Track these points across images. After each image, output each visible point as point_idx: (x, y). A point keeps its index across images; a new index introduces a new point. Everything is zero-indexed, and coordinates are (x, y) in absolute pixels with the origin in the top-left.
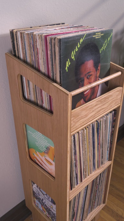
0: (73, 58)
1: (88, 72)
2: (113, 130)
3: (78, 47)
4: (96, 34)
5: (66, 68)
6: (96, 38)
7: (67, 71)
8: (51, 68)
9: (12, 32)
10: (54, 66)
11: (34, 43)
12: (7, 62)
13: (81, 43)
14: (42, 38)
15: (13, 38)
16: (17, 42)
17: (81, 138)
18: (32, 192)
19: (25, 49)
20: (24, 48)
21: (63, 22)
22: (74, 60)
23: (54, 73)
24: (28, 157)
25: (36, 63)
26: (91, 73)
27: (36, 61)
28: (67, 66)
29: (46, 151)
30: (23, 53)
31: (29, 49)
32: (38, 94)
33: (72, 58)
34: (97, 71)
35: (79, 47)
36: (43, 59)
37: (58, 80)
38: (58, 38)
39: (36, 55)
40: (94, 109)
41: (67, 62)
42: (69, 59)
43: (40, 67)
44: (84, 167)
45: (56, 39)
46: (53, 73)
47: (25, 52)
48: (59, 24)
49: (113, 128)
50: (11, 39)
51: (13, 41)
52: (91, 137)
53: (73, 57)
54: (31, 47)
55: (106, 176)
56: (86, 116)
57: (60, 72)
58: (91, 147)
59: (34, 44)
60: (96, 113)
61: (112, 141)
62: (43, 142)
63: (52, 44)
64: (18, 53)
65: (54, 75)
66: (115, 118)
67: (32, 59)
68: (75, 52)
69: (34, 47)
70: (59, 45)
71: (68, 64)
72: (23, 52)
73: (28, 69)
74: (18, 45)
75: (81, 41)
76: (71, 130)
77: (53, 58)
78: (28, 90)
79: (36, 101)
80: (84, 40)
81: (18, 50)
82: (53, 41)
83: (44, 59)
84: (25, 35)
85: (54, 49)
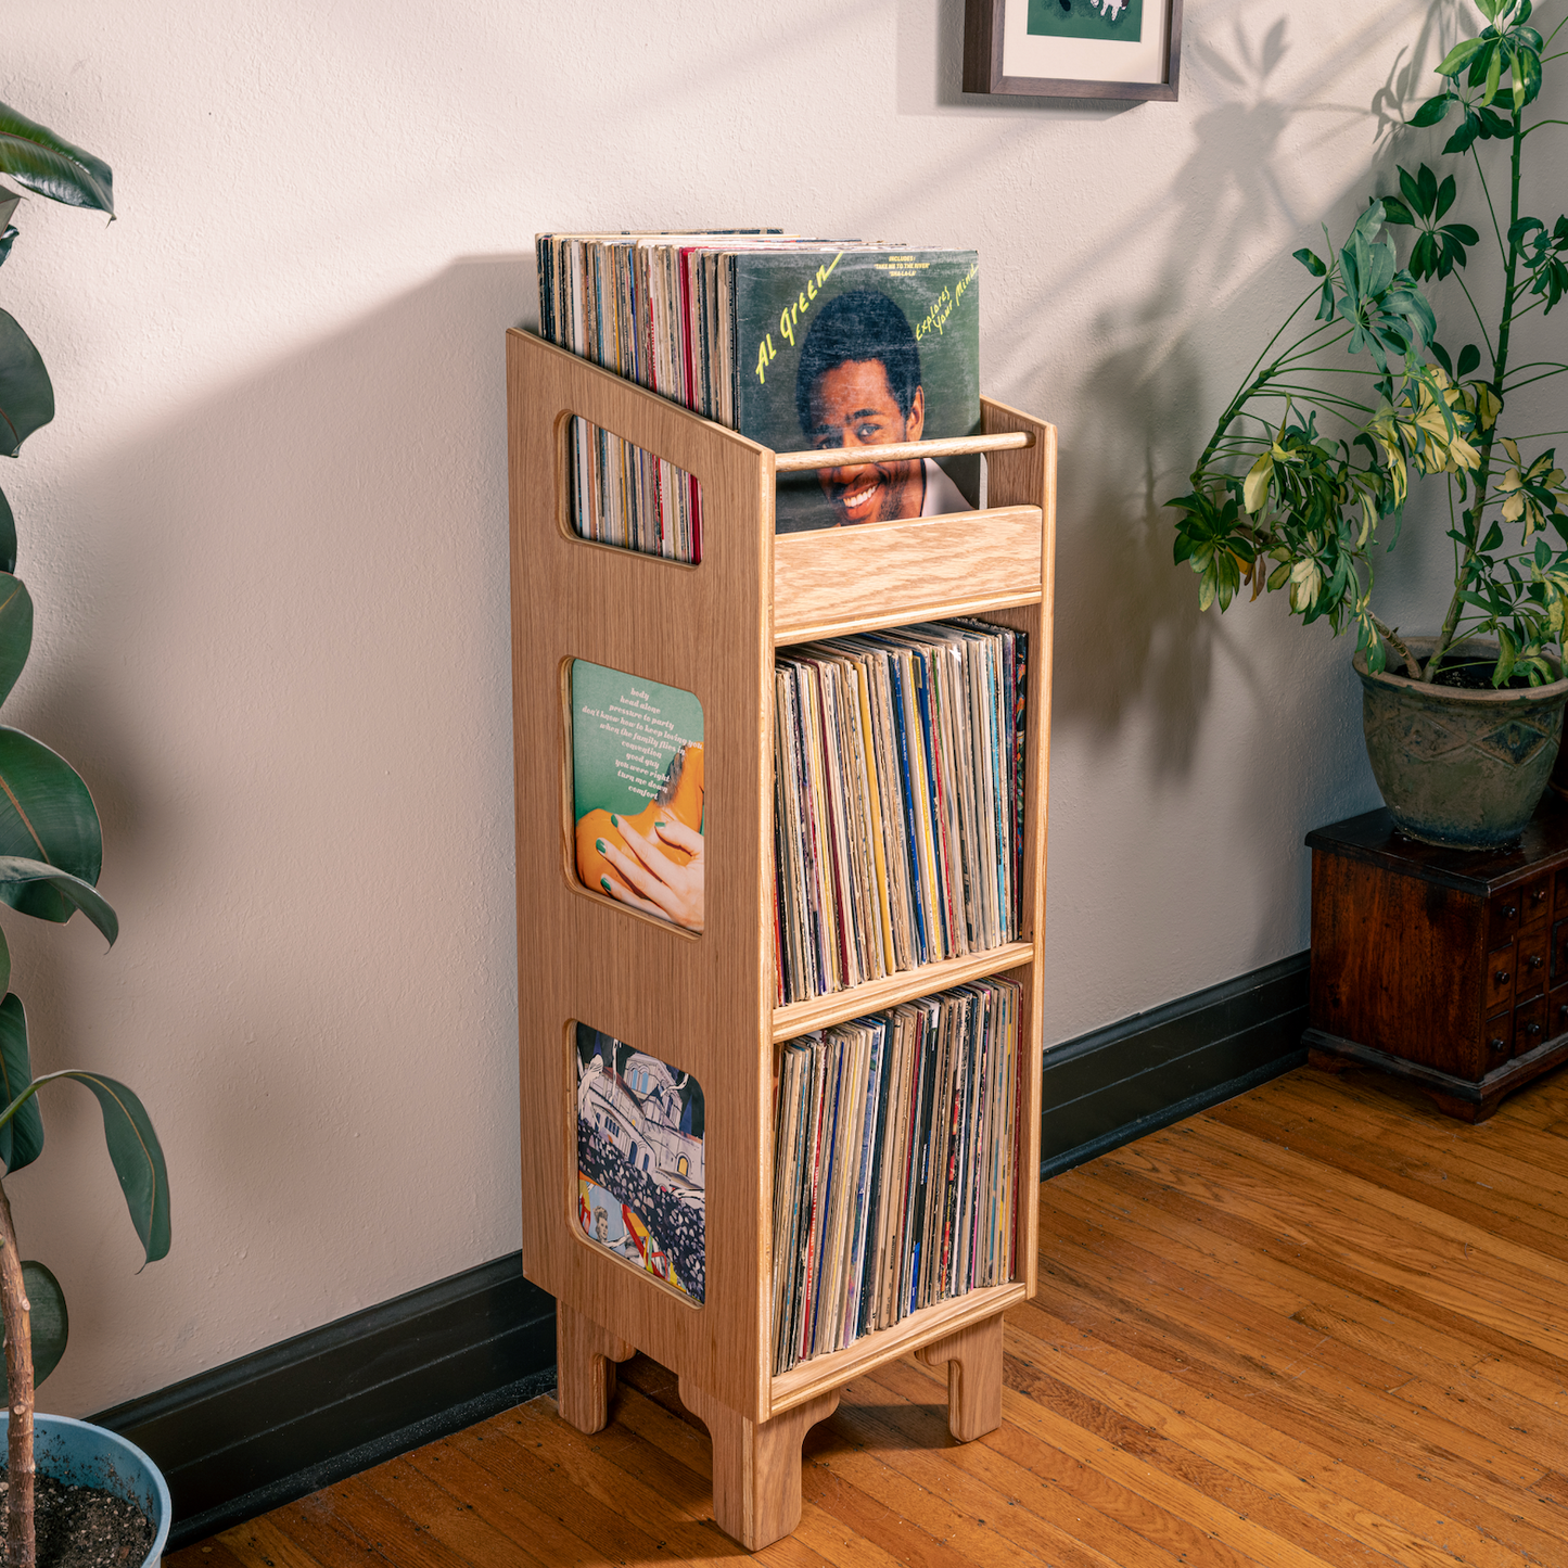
0: (788, 333)
1: (860, 408)
2: (1020, 741)
3: (806, 296)
4: (892, 259)
5: (760, 370)
6: (893, 274)
7: (762, 381)
8: (699, 371)
9: (546, 241)
10: (711, 361)
11: (636, 280)
12: (509, 366)
13: (820, 285)
14: (668, 260)
15: (546, 267)
16: (563, 281)
17: (829, 701)
18: (571, 1123)
19: (597, 306)
20: (593, 306)
21: (774, 227)
22: (792, 343)
23: (712, 390)
24: (569, 871)
25: (642, 360)
26: (875, 419)
27: (641, 350)
28: (763, 359)
29: (665, 790)
30: (588, 328)
31: (615, 307)
32: (639, 501)
33: (785, 336)
34: (907, 418)
35: (812, 296)
36: (672, 340)
37: (727, 415)
38: (726, 256)
39: (641, 326)
40: (883, 562)
41: (763, 344)
42: (768, 336)
43: (658, 375)
44: (858, 895)
45: (720, 258)
46: (708, 387)
47: (593, 324)
48: (758, 232)
49: (1018, 729)
50: (539, 272)
51: (546, 283)
52: (888, 724)
53: (786, 329)
54: (623, 298)
55: (1007, 1050)
56: (846, 579)
57: (733, 377)
58: (892, 788)
59: (636, 286)
60: (896, 588)
61: (1023, 814)
62: (651, 741)
63: (707, 275)
64: (564, 328)
65: (712, 396)
66: (1021, 673)
67: (622, 350)
68: (794, 311)
69: (634, 298)
70: (729, 279)
71: (766, 354)
72: (587, 321)
73: (604, 382)
74: (569, 297)
75: (822, 275)
76: (772, 618)
77: (709, 331)
78: (597, 492)
79: (631, 538)
80: (832, 275)
81: (564, 316)
82: (710, 267)
83: (676, 340)
84: (601, 255)
85: (713, 295)
